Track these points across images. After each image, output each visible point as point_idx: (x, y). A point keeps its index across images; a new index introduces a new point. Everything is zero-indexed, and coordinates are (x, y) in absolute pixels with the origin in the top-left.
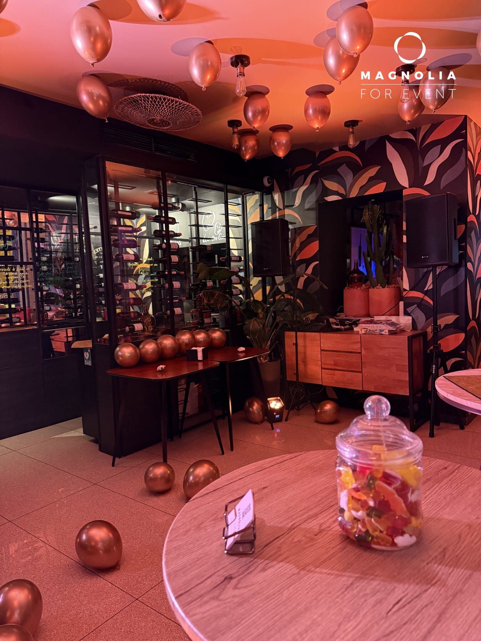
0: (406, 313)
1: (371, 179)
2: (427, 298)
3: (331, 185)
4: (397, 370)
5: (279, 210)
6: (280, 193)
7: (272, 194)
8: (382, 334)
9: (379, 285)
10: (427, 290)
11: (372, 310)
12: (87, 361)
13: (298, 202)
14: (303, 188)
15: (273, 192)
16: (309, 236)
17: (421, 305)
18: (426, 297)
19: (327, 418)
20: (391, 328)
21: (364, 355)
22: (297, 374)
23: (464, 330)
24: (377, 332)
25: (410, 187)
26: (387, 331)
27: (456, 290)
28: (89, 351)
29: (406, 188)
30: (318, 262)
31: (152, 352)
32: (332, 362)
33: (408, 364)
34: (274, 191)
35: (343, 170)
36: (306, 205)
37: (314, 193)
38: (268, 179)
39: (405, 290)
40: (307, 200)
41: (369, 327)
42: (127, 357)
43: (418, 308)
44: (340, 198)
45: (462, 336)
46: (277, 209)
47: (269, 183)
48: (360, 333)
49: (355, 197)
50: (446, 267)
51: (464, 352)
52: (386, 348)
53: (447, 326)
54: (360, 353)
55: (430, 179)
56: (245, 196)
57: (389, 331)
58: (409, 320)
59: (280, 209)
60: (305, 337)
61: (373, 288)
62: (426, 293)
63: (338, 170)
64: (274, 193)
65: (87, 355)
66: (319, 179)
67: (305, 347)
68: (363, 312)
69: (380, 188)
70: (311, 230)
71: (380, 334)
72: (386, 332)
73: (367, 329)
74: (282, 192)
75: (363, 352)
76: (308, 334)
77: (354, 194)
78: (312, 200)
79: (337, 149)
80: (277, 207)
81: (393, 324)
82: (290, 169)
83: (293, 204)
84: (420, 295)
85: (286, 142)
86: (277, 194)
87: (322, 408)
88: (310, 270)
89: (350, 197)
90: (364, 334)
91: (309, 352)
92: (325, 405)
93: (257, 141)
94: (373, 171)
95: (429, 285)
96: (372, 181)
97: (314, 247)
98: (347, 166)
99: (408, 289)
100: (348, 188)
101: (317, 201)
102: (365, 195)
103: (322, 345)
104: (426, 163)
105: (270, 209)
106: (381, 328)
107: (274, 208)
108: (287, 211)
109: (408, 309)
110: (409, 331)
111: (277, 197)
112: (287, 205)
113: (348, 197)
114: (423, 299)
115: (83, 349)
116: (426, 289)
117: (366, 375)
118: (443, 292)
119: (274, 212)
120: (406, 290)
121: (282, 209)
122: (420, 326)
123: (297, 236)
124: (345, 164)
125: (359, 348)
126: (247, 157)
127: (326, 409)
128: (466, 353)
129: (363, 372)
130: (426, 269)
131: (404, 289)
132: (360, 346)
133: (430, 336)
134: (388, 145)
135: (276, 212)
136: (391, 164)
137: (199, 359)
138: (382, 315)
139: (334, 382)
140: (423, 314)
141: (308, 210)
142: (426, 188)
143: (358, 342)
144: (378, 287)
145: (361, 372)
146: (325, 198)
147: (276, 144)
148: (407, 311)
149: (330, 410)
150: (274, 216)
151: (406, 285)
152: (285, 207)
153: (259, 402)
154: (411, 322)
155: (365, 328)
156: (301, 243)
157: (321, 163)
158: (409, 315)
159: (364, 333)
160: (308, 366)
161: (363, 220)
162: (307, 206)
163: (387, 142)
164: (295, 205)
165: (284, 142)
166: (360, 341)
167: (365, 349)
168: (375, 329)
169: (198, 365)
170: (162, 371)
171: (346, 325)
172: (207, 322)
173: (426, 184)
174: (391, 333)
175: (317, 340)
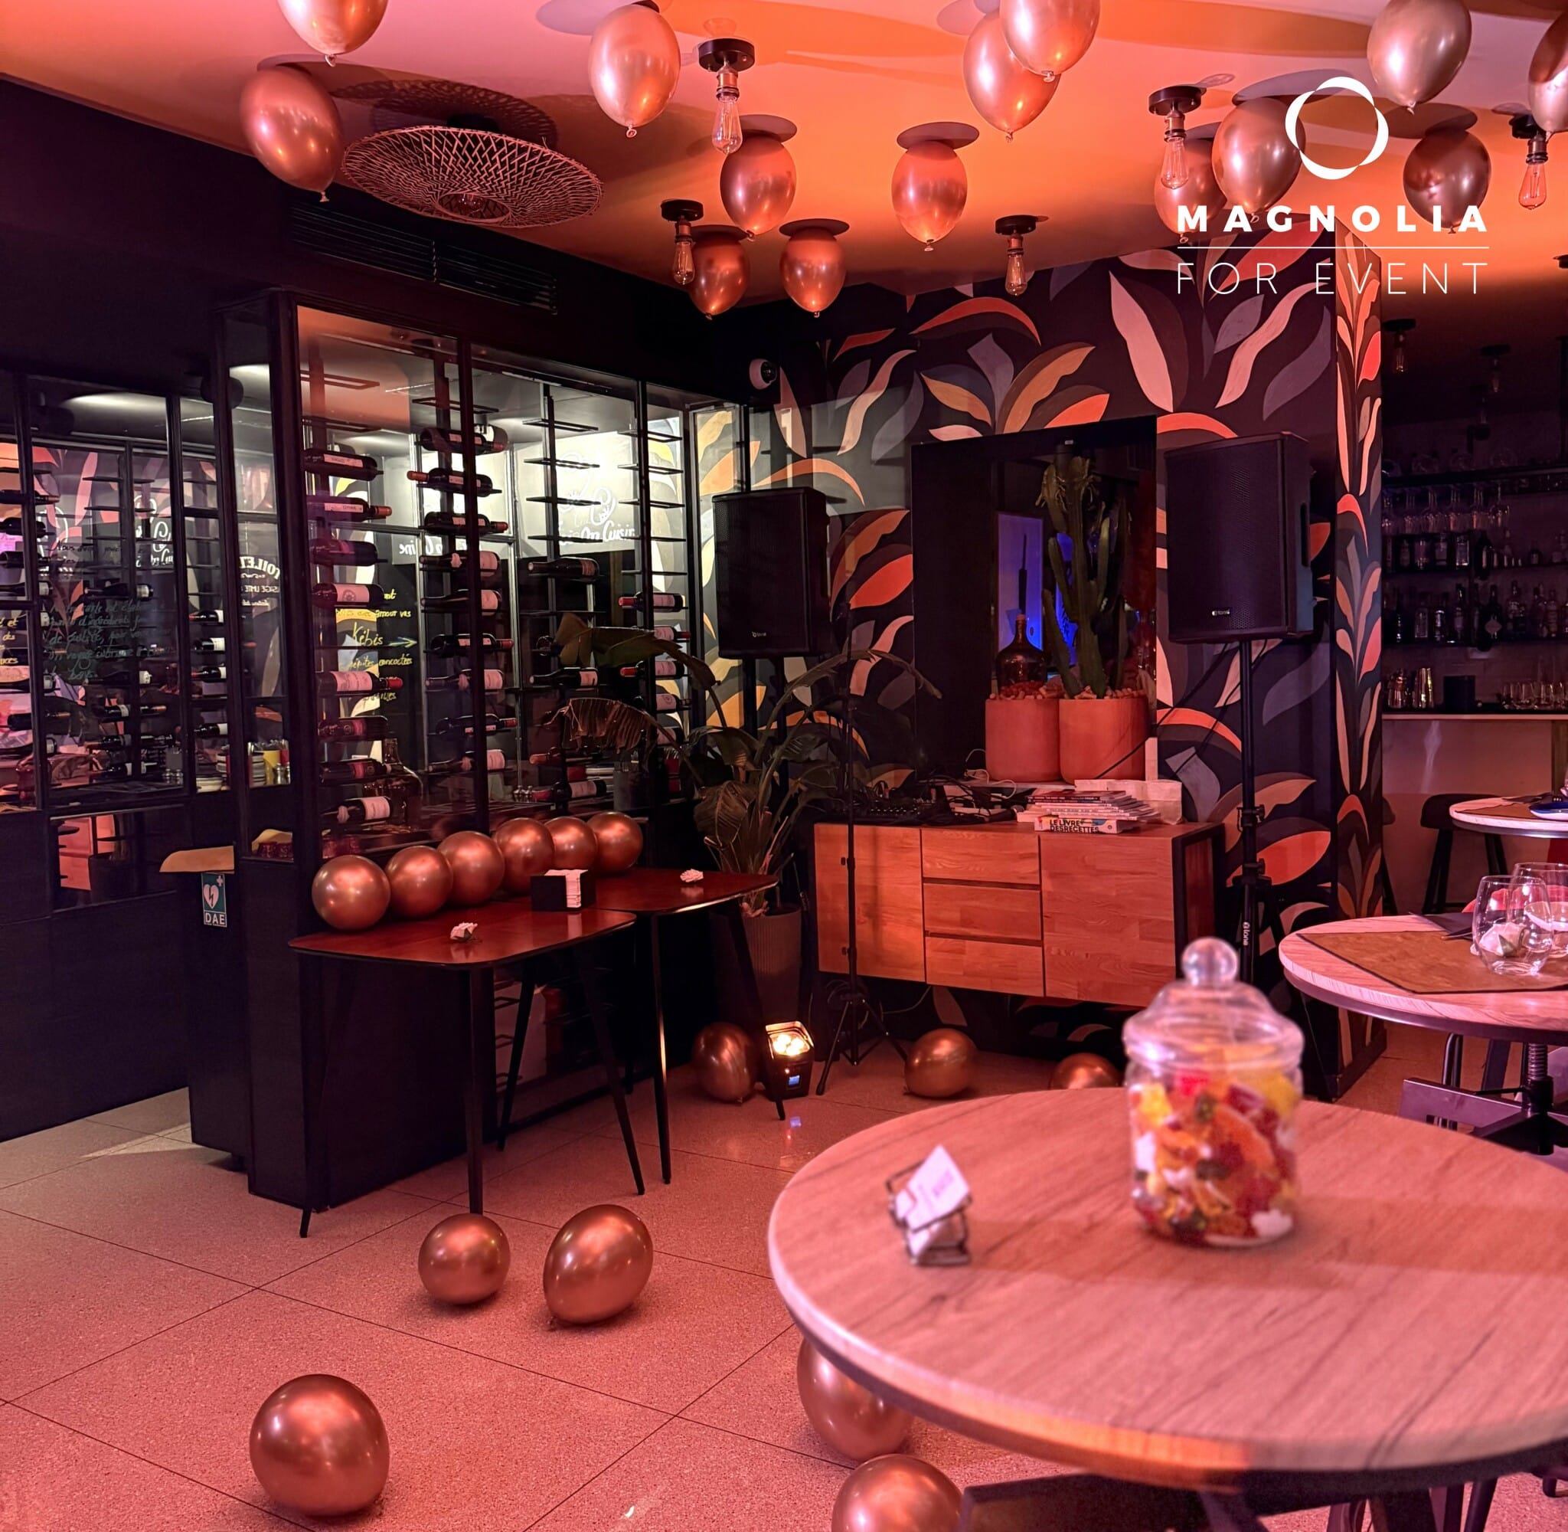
0: (1165, 773)
1: (1065, 382)
2: (1223, 730)
3: (950, 394)
4: (1142, 938)
5: (794, 461)
6: (797, 410)
7: (772, 411)
8: (1099, 833)
9: (1088, 688)
10: (1225, 707)
11: (1071, 761)
12: (212, 914)
13: (850, 438)
14: (868, 399)
15: (775, 406)
16: (885, 541)
17: (1207, 748)
18: (1221, 725)
19: (941, 1082)
20: (1126, 815)
21: (1049, 892)
22: (852, 952)
23: (1328, 822)
24: (1084, 825)
25: (1176, 411)
26: (1113, 823)
27: (1306, 708)
28: (220, 881)
29: (1165, 413)
30: (911, 618)
31: (424, 884)
32: (956, 916)
33: (1172, 919)
34: (779, 402)
35: (985, 351)
36: (875, 447)
37: (899, 416)
38: (763, 368)
39: (1162, 705)
40: (878, 436)
41: (1061, 810)
42: (352, 900)
43: (1200, 757)
44: (977, 434)
45: (1324, 838)
46: (789, 457)
47: (766, 379)
48: (1037, 828)
49: (1021, 433)
50: (1279, 641)
51: (1329, 885)
52: (1112, 872)
53: (1280, 810)
54: (1039, 887)
55: (1234, 389)
56: (691, 413)
57: (1120, 823)
58: (1172, 791)
59: (797, 458)
60: (875, 840)
61: (1072, 697)
62: (1222, 715)
63: (970, 351)
64: (779, 409)
65: (212, 895)
66: (916, 376)
67: (875, 869)
68: (1039, 767)
69: (1091, 409)
70: (890, 523)
71: (1093, 832)
72: (1110, 827)
73: (1057, 816)
74: (804, 405)
75: (1047, 885)
76: (884, 830)
77: (1015, 423)
78: (893, 434)
79: (967, 289)
80: (790, 451)
81: (1129, 803)
82: (828, 342)
83: (837, 445)
84: (1204, 720)
85: (830, 271)
86: (790, 413)
87: (926, 1054)
88: (886, 641)
89: (1006, 431)
90: (1047, 831)
91: (886, 886)
92: (934, 1043)
93: (743, 260)
94: (1071, 361)
95: (1231, 692)
96: (1070, 388)
97: (900, 573)
98: (997, 340)
99: (1171, 704)
100: (998, 403)
101: (908, 439)
102: (1047, 427)
103: (926, 865)
104: (1222, 345)
105: (769, 456)
106: (1096, 816)
107: (779, 452)
108: (819, 465)
109: (1169, 761)
110: (1174, 823)
111: (787, 420)
112: (819, 445)
113: (997, 433)
114: (1212, 732)
115: (199, 874)
116: (1220, 704)
117: (1054, 951)
118: (1267, 716)
119: (778, 465)
120: (1165, 706)
121: (803, 458)
122: (1205, 809)
123: (848, 538)
124: (990, 336)
125: (1034, 873)
126: (714, 307)
127: (937, 1056)
128: (1334, 888)
129: (1045, 942)
130: (1220, 648)
131: (1159, 702)
133: (1233, 838)
134: (1116, 286)
135: (785, 465)
136: (1124, 342)
137: (569, 906)
138: (1097, 778)
139: (961, 973)
140: (1213, 775)
141: (882, 462)
142: (1223, 415)
143: (1031, 856)
144: (1084, 694)
145: (1040, 943)
146: (933, 432)
147: (799, 272)
148: (1166, 764)
149: (950, 1055)
150: (779, 476)
151: (1164, 691)
152: (813, 451)
153: (739, 1036)
154: (1178, 796)
155: (1050, 815)
156: (862, 560)
157: (920, 329)
158: (1173, 777)
159: (1047, 827)
160: (885, 928)
161: (1042, 501)
162: (878, 452)
163: (1112, 277)
164: (844, 448)
165: (824, 268)
166: (1037, 851)
167: (1052, 876)
168: (1080, 815)
169: (566, 923)
170: (465, 942)
171: (992, 805)
172: (580, 794)
173: (1223, 402)
174: (1127, 829)
175: (912, 849)
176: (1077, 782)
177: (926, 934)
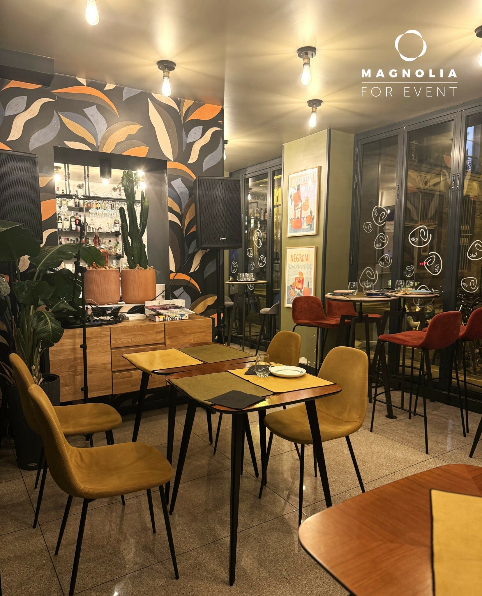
0: (173, 297)
1: (130, 137)
3: (75, 127)
8: (182, 319)
10: (193, 273)
13: (15, 134)
14: (26, 115)
17: (188, 288)
18: (192, 280)
22: (86, 389)
24: (177, 317)
25: (175, 160)
29: (170, 160)
30: (56, 230)
36: (32, 143)
37: (46, 129)
40: (34, 137)
41: (167, 313)
43: (185, 290)
44: (89, 149)
49: (111, 154)
53: (209, 307)
54: (165, 344)
55: (193, 158)
57: (189, 315)
58: (183, 303)
62: (191, 275)
63: (85, 110)
66: (55, 113)
69: (141, 151)
71: (180, 320)
72: (186, 317)
73: (165, 315)
75: (168, 342)
77: (108, 149)
78: (43, 138)
79: (83, 81)
89: (103, 151)
94: (133, 129)
95: (194, 267)
96: (132, 140)
98: (98, 109)
99: (175, 272)
100: (100, 137)
101: (51, 143)
102: (122, 154)
103: (113, 342)
104: (189, 140)
109: (174, 292)
113: (99, 151)
114: (189, 282)
116: (192, 271)
118: (206, 275)
120: (173, 272)
124: (95, 106)
125: (163, 338)
131: (170, 270)
132: (164, 336)
134: (151, 104)
136: (154, 128)
138: (153, 300)
139: (130, 386)
140: (189, 296)
142: (190, 167)
146: (66, 142)
151: (172, 267)
155: (162, 315)
157: (59, 91)
158: (178, 298)
159: (163, 320)
162: (34, 144)
163: (149, 101)
164: (11, 138)
166: (164, 329)
167: (170, 338)
168: (174, 314)
173: (190, 162)
175: (105, 336)
176: (146, 302)
177: (113, 372)
